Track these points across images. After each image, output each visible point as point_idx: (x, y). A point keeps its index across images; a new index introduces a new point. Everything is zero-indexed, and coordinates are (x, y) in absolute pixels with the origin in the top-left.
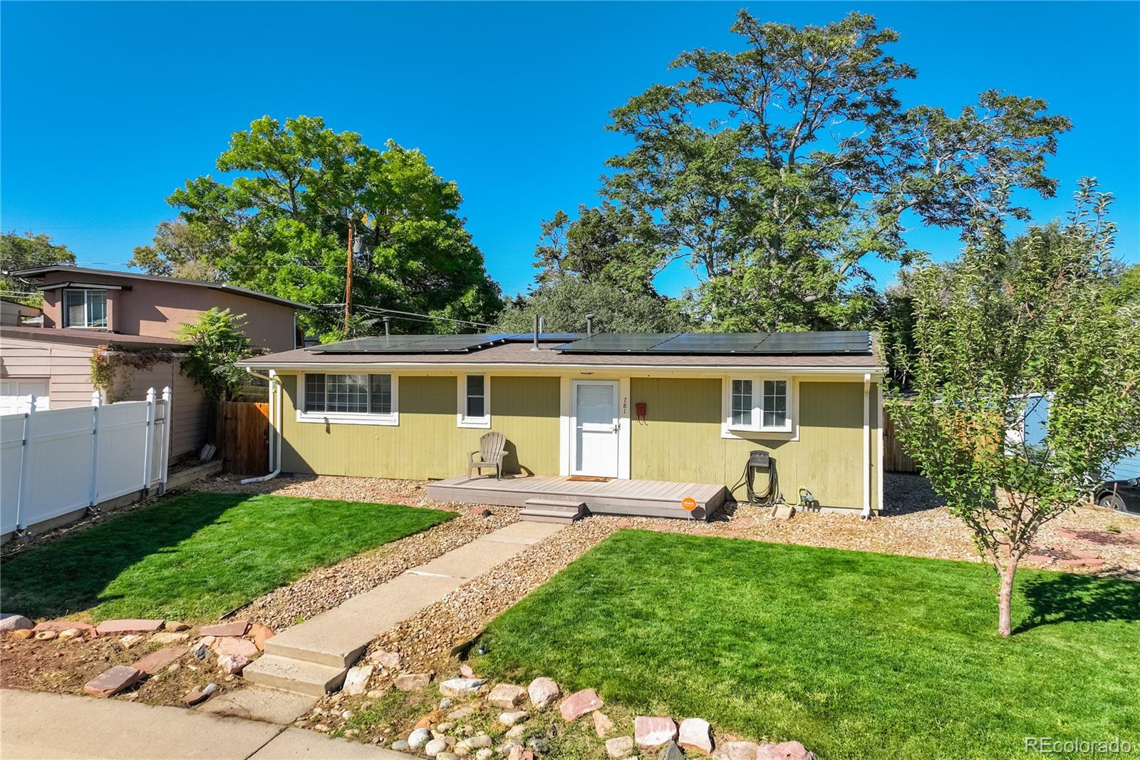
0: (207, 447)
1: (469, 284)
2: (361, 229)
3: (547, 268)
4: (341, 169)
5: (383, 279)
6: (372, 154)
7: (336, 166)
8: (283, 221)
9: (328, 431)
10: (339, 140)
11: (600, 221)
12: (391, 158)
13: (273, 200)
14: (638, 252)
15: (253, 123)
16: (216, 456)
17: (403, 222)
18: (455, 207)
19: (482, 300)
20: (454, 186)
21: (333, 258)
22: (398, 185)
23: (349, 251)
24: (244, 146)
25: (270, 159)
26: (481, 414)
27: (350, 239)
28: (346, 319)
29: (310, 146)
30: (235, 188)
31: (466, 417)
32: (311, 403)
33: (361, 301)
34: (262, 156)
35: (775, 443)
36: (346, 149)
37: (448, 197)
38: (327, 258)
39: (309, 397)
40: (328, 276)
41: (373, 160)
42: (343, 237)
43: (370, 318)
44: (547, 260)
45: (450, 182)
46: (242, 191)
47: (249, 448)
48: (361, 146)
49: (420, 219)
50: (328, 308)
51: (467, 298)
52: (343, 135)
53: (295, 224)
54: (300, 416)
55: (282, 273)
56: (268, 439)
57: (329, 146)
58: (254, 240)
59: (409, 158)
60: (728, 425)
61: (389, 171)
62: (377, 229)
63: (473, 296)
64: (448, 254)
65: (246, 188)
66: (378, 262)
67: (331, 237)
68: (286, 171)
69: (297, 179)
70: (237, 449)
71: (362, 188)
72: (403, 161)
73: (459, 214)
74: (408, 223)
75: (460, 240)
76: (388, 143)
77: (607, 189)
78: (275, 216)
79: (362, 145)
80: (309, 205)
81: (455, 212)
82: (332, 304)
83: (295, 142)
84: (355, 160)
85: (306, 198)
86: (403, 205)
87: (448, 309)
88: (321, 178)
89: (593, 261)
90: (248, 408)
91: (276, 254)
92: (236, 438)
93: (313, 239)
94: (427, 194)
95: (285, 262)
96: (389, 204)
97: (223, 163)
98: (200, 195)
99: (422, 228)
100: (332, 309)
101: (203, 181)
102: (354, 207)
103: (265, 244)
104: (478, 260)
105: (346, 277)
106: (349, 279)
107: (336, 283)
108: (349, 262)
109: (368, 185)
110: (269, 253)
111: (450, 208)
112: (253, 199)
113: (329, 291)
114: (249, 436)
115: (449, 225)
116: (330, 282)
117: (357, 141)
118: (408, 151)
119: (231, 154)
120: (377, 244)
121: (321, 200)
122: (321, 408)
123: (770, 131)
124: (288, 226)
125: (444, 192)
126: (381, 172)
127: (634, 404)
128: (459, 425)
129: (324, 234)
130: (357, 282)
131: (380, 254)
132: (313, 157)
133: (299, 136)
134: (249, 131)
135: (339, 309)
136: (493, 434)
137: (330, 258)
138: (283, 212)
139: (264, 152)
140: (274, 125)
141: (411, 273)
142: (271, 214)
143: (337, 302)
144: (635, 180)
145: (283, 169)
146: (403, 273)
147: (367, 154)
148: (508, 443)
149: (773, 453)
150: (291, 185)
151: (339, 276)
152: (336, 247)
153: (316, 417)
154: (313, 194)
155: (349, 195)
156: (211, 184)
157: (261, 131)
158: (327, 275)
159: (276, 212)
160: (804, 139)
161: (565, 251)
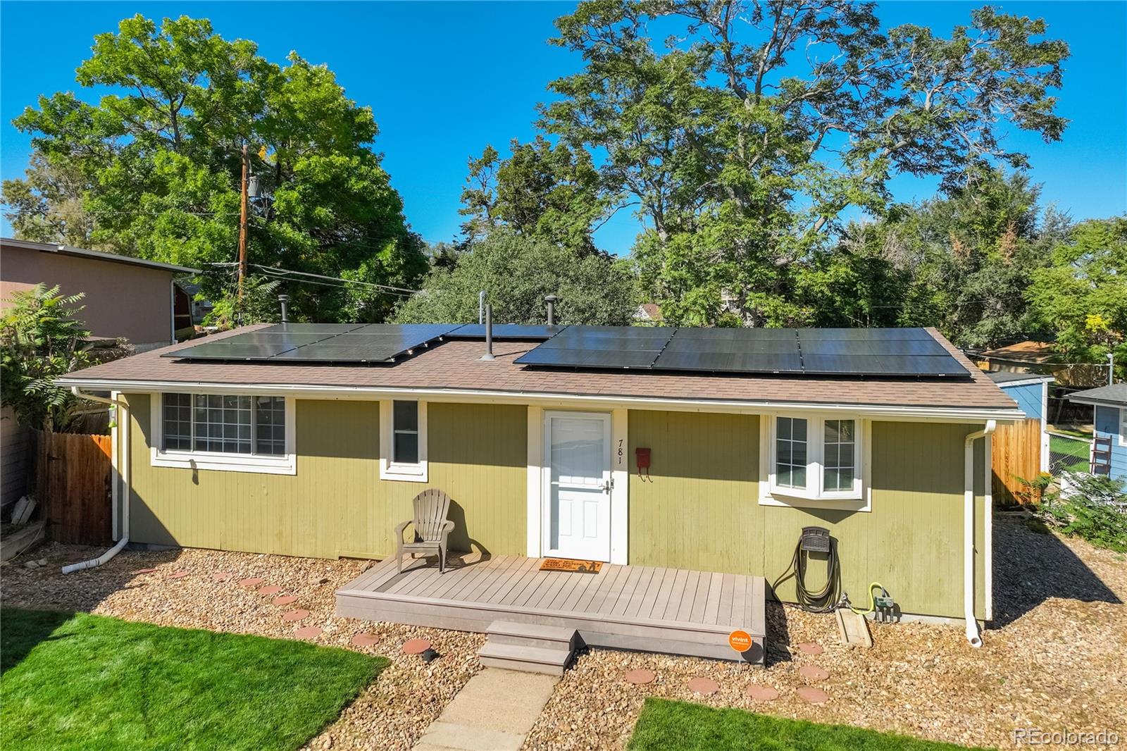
0: (23, 502)
1: (387, 237)
2: (258, 164)
3: (475, 216)
4: (232, 87)
5: (287, 230)
6: (271, 69)
7: (227, 83)
8: (162, 154)
9: (195, 480)
10: (229, 49)
11: (534, 160)
12: (294, 76)
13: (152, 126)
14: (579, 198)
15: (122, 24)
16: (34, 517)
17: (308, 157)
18: (370, 140)
19: (403, 257)
20: (368, 113)
21: (223, 203)
22: (302, 110)
23: (243, 194)
24: (111, 52)
25: (144, 72)
26: (414, 459)
27: (244, 179)
28: (240, 283)
29: (195, 57)
30: (103, 109)
31: (392, 463)
32: (172, 437)
33: (258, 259)
34: (133, 67)
35: (836, 514)
36: (240, 62)
37: (363, 126)
38: (216, 203)
39: (168, 427)
40: (219, 226)
41: (272, 77)
42: (237, 175)
43: (270, 280)
44: (475, 206)
45: (365, 108)
46: (112, 114)
47: (84, 504)
48: (257, 59)
49: (329, 154)
50: (217, 269)
51: (385, 254)
52: (235, 44)
53: (176, 156)
54: (157, 458)
55: (162, 222)
56: (110, 490)
57: (216, 56)
58: (127, 178)
59: (315, 75)
60: (768, 487)
61: (291, 91)
62: (279, 165)
63: (392, 251)
64: (361, 198)
65: (116, 109)
66: (278, 208)
67: (221, 175)
68: (164, 88)
69: (180, 100)
70: (66, 504)
71: (259, 112)
72: (309, 79)
73: (375, 148)
74: (314, 159)
75: (376, 181)
76: (290, 57)
77: (545, 120)
78: (153, 146)
79: (259, 57)
80: (196, 135)
81: (370, 145)
82: (223, 263)
83: (175, 49)
84: (251, 77)
85: (191, 124)
86: (309, 136)
87: (363, 268)
88: (209, 99)
89: (527, 209)
90: (82, 443)
91: (154, 196)
92: (65, 488)
93: (199, 176)
94: (337, 122)
95: (166, 208)
96: (293, 134)
97: (85, 74)
98: (59, 116)
99: (331, 165)
100: (222, 269)
101: (62, 99)
102: (251, 137)
103: (142, 183)
104: (397, 206)
105: (239, 227)
106: (243, 231)
107: (227, 234)
108: (243, 209)
109: (266, 110)
110: (146, 196)
111: (365, 140)
112: (126, 125)
113: (219, 246)
114: (84, 485)
115: (362, 163)
116: (220, 234)
117: (253, 52)
118: (314, 67)
119: (94, 63)
120: (279, 184)
121: (211, 127)
122: (185, 445)
123: (735, 52)
124: (169, 161)
125: (357, 120)
126: (281, 93)
127: (633, 450)
128: (383, 476)
129: (214, 171)
130: (252, 232)
131: (283, 197)
132: (198, 71)
133: (180, 42)
134: (116, 34)
135: (231, 269)
136: (432, 492)
137: (219, 203)
138: (163, 141)
139: (135, 61)
140: (148, 28)
141: (320, 222)
142: (147, 143)
143: (228, 261)
144: (577, 110)
145: (162, 85)
146: (310, 223)
147: (265, 69)
148: (453, 503)
149: (835, 530)
150: (172, 106)
151: (231, 226)
152: (227, 189)
153: (178, 459)
154: (200, 119)
155: (245, 122)
156: (72, 103)
157: (132, 34)
158: (215, 225)
159: (154, 141)
160: (773, 63)
161: (496, 196)
